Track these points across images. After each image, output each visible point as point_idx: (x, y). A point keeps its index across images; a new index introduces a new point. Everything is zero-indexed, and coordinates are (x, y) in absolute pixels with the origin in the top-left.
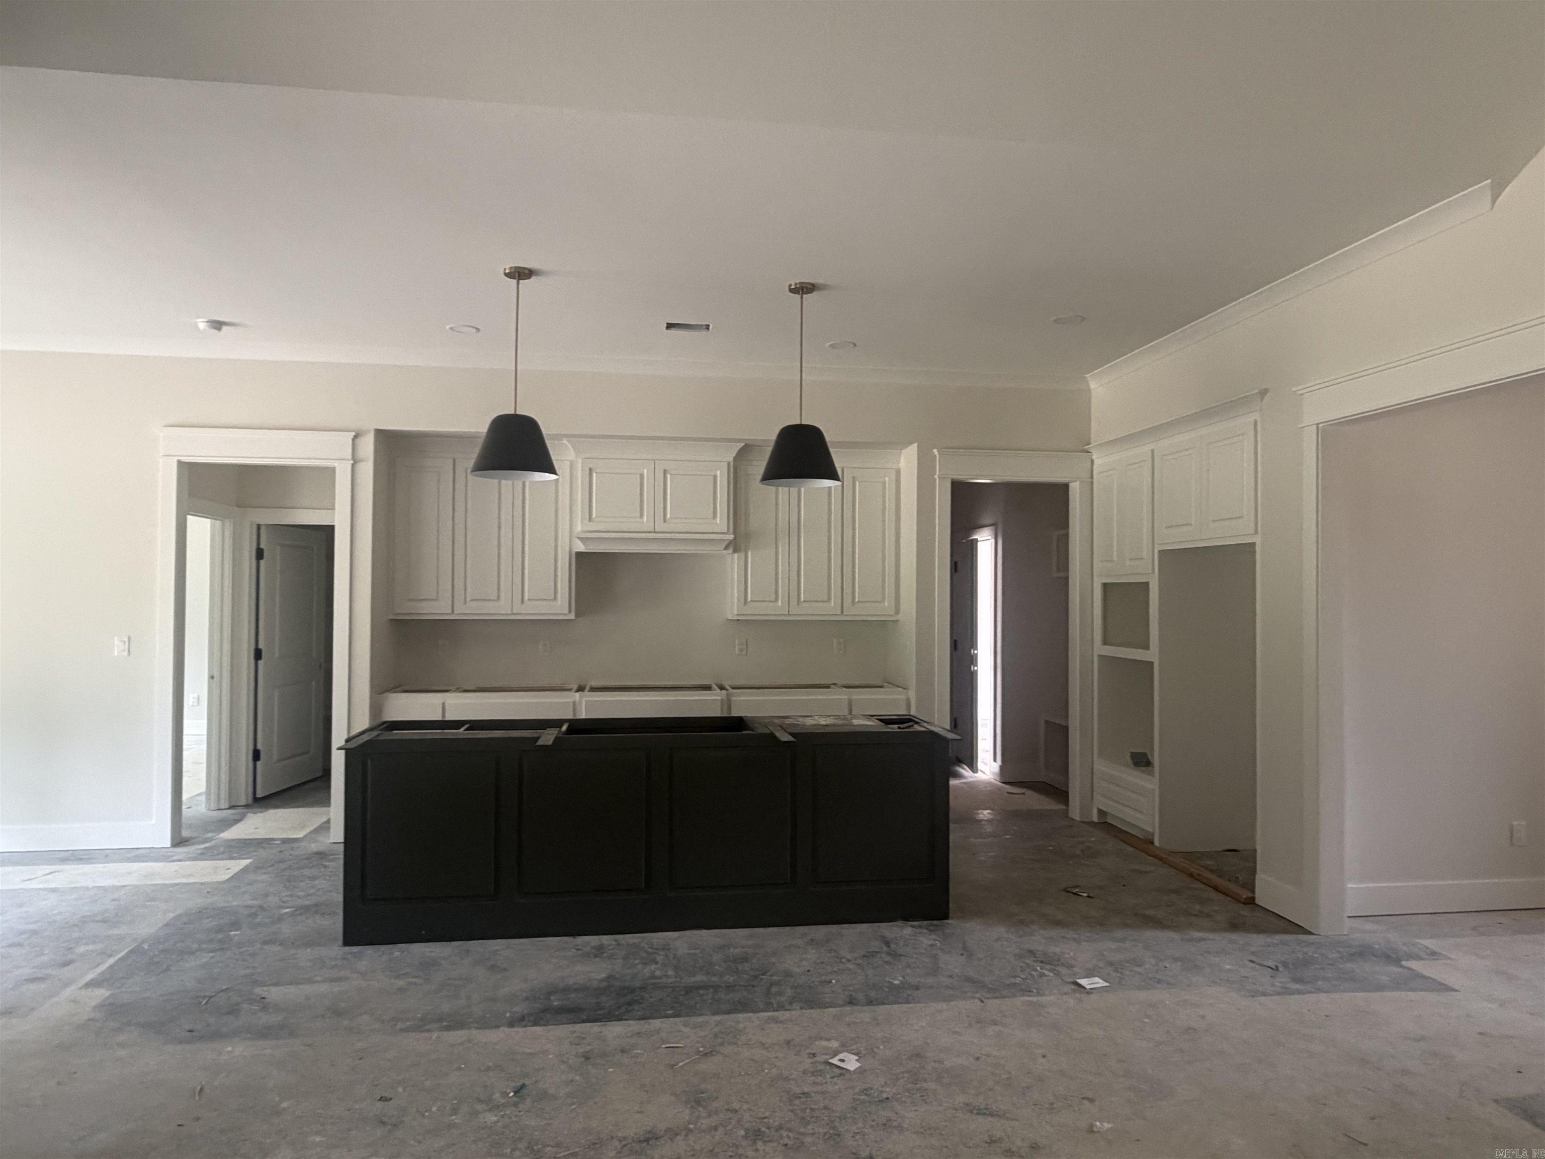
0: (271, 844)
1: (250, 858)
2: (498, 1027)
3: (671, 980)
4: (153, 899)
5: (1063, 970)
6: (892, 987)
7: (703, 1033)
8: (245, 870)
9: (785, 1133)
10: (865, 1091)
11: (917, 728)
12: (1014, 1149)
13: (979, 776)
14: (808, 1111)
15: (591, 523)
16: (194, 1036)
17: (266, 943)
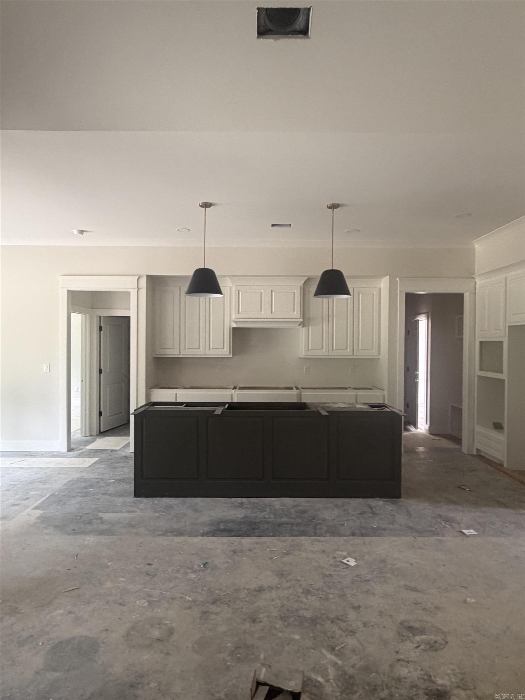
0: (106, 452)
1: (98, 458)
2: (197, 536)
3: (272, 520)
4: (59, 474)
5: (455, 525)
6: (373, 528)
7: (286, 544)
8: (95, 463)
9: (320, 592)
10: (357, 576)
11: (387, 410)
12: (427, 608)
13: (419, 431)
14: (331, 583)
15: (239, 315)
16: (75, 532)
17: (104, 494)
